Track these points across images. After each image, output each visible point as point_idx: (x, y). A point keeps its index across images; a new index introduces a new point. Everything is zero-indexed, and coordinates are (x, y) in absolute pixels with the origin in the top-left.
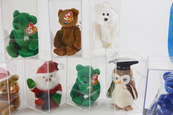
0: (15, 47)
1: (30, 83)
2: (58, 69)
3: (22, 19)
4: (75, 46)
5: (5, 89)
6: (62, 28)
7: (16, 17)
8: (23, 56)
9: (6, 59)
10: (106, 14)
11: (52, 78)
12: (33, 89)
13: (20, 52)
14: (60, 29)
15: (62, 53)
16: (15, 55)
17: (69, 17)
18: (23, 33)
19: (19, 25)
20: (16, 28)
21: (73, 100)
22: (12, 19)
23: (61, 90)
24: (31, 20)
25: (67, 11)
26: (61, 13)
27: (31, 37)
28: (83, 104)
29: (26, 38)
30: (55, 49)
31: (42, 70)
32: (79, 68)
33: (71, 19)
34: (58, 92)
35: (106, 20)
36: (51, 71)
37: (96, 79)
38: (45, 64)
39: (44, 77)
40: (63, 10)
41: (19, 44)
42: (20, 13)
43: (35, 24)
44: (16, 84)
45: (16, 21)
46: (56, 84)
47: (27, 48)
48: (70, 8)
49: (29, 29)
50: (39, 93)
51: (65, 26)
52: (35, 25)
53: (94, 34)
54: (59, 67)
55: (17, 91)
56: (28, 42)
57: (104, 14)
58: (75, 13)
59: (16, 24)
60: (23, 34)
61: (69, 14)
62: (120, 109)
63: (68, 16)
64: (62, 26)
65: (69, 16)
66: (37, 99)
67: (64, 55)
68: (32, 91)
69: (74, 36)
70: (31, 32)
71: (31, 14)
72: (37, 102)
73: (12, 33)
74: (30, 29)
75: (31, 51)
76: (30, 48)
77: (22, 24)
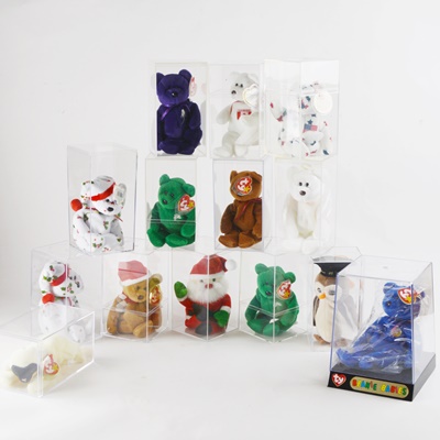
0: (160, 231)
1: (180, 289)
2: (225, 270)
3: (173, 189)
4: (254, 232)
5: (142, 294)
6: (236, 202)
7: (164, 185)
8: (172, 245)
10: (304, 184)
11: (215, 284)
12: (182, 300)
13: (167, 238)
15: (231, 243)
16: (159, 242)
17: (246, 186)
19: (167, 198)
21: (249, 324)
23: (229, 305)
24: (186, 191)
25: (246, 174)
26: (235, 177)
28: (264, 331)
29: (177, 217)
31: (199, 269)
32: (260, 269)
33: (249, 189)
34: (225, 308)
35: (303, 193)
36: (213, 271)
37: (288, 290)
38: (205, 260)
39: (202, 281)
40: (238, 172)
43: (191, 196)
44: (157, 289)
45: (163, 192)
46: (222, 294)
47: (178, 233)
49: (182, 204)
50: (192, 307)
51: (239, 199)
53: (285, 216)
54: (227, 265)
55: (158, 301)
57: (301, 184)
58: (255, 180)
59: (163, 196)
60: (173, 211)
61: (246, 181)
62: (326, 343)
63: (244, 184)
64: (235, 199)
65: (246, 183)
66: (189, 317)
67: (235, 245)
68: (182, 303)
69: (254, 215)
71: (187, 181)
72: (188, 323)
73: (156, 206)
74: (185, 204)
75: (184, 238)
76: (183, 234)
77: (172, 196)
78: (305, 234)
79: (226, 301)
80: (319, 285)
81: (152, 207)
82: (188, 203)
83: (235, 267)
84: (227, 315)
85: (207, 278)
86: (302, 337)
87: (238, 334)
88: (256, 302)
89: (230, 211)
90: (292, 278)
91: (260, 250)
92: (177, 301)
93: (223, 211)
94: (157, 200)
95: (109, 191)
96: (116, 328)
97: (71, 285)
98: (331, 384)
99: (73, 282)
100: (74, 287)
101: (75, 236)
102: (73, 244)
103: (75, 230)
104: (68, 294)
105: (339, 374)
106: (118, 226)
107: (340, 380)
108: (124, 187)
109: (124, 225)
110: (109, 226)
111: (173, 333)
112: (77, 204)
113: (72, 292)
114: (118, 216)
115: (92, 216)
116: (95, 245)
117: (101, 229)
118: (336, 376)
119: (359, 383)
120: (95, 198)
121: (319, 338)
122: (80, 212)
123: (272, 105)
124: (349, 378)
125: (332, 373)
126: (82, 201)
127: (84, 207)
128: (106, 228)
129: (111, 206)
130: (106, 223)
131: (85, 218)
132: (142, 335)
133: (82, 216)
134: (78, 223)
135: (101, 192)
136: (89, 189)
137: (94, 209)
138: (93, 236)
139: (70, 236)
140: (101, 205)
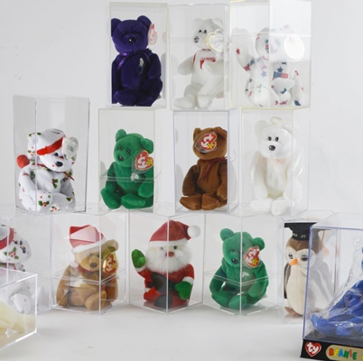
1: (138, 258)
2: (188, 238)
3: (129, 144)
4: (218, 194)
5: (94, 261)
6: (200, 161)
7: (119, 141)
9: (100, 210)
10: (273, 138)
11: (177, 253)
12: (141, 269)
13: (123, 199)
14: (195, 163)
15: (194, 205)
16: (114, 203)
17: (210, 142)
18: (130, 168)
19: (123, 154)
20: (119, 158)
21: (214, 297)
22: (113, 143)
24: (144, 146)
27: (142, 175)
28: (230, 304)
30: (183, 198)
32: (226, 234)
33: (213, 145)
34: (187, 279)
35: (273, 148)
37: (256, 257)
39: (162, 248)
41: (123, 186)
42: (127, 133)
43: (150, 152)
45: (119, 148)
47: (136, 194)
49: (139, 162)
52: (150, 155)
53: (252, 174)
54: (190, 232)
56: (138, 184)
57: (270, 139)
58: (221, 136)
59: (119, 151)
60: (129, 170)
61: (210, 138)
63: (208, 140)
64: (198, 159)
65: (210, 140)
66: (148, 290)
67: (199, 208)
68: (140, 273)
69: (219, 175)
70: (143, 167)
71: (145, 136)
72: (146, 296)
73: (112, 166)
74: (143, 161)
75: (142, 198)
76: (140, 194)
77: (129, 152)
78: (274, 194)
79: (188, 271)
80: (291, 250)
81: (108, 168)
82: (146, 160)
83: (198, 233)
84: (189, 286)
85: (167, 245)
86: (272, 311)
87: (202, 307)
88: (221, 272)
89: (193, 173)
90: (260, 244)
91: (225, 211)
92: (134, 271)
93: (185, 172)
94: (113, 159)
95: (58, 144)
96: (67, 300)
97: (15, 249)
98: (305, 354)
99: (18, 247)
100: (19, 252)
101: (21, 196)
102: (19, 206)
103: (21, 188)
104: (13, 260)
105: (314, 343)
106: (70, 185)
107: (315, 350)
108: (76, 141)
109: (75, 184)
110: (58, 184)
111: (131, 306)
112: (23, 160)
113: (17, 258)
114: (69, 175)
115: (40, 173)
116: (41, 203)
117: (50, 187)
118: (310, 345)
119: (336, 352)
120: (42, 152)
121: (290, 310)
122: (27, 169)
123: (238, 51)
124: (325, 346)
125: (306, 342)
126: (29, 156)
127: (31, 163)
128: (55, 186)
129: (60, 161)
130: (54, 181)
131: (32, 176)
132: (94, 308)
133: (28, 172)
134: (23, 181)
135: (49, 144)
136: (35, 142)
137: (43, 166)
138: (39, 194)
139: (17, 197)
140: (48, 160)
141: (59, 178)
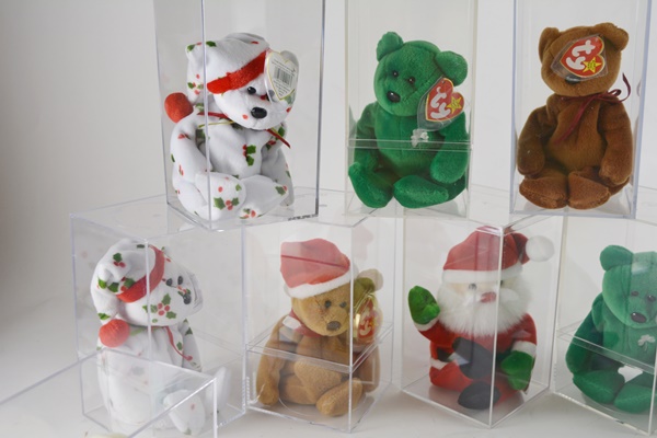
1: (421, 304)
3: (413, 65)
5: (335, 319)
6: (553, 100)
7: (388, 59)
8: (408, 203)
11: (505, 293)
12: (427, 327)
14: (542, 102)
15: (553, 197)
17: (589, 58)
19: (399, 87)
21: (576, 382)
22: (371, 65)
23: (533, 340)
25: (580, 34)
27: (437, 134)
28: (617, 401)
29: (421, 136)
31: (462, 258)
33: (597, 64)
34: (523, 346)
39: (474, 286)
40: (562, 29)
42: (405, 41)
44: (370, 304)
45: (388, 73)
46: (517, 314)
47: (425, 174)
48: (591, 23)
49: (434, 104)
51: (569, 92)
52: (456, 89)
55: (371, 333)
59: (389, 82)
60: (412, 122)
61: (588, 47)
63: (582, 54)
64: (551, 93)
65: (588, 52)
66: (440, 365)
67: (560, 204)
68: (423, 333)
70: (441, 115)
71: (443, 47)
74: (441, 101)
75: (438, 185)
76: (436, 175)
77: (411, 82)
81: (358, 116)
82: (447, 101)
89: (539, 125)
91: (628, 213)
95: (255, 67)
96: (278, 393)
97: (167, 299)
99: (173, 292)
100: (177, 303)
101: (177, 182)
102: (173, 204)
103: (176, 165)
104: (163, 321)
108: (293, 59)
109: (294, 156)
110: (257, 156)
112: (178, 105)
113: (172, 315)
114: (278, 135)
115: (216, 133)
116: (220, 203)
120: (220, 85)
122: (186, 125)
126: (192, 96)
127: (196, 110)
128: (250, 161)
129: (261, 105)
130: (248, 150)
131: (199, 138)
133: (190, 131)
134: (181, 150)
135: (233, 67)
136: (203, 62)
137: (222, 116)
138: (216, 181)
139: (168, 181)
140: (234, 104)
141: (258, 142)
